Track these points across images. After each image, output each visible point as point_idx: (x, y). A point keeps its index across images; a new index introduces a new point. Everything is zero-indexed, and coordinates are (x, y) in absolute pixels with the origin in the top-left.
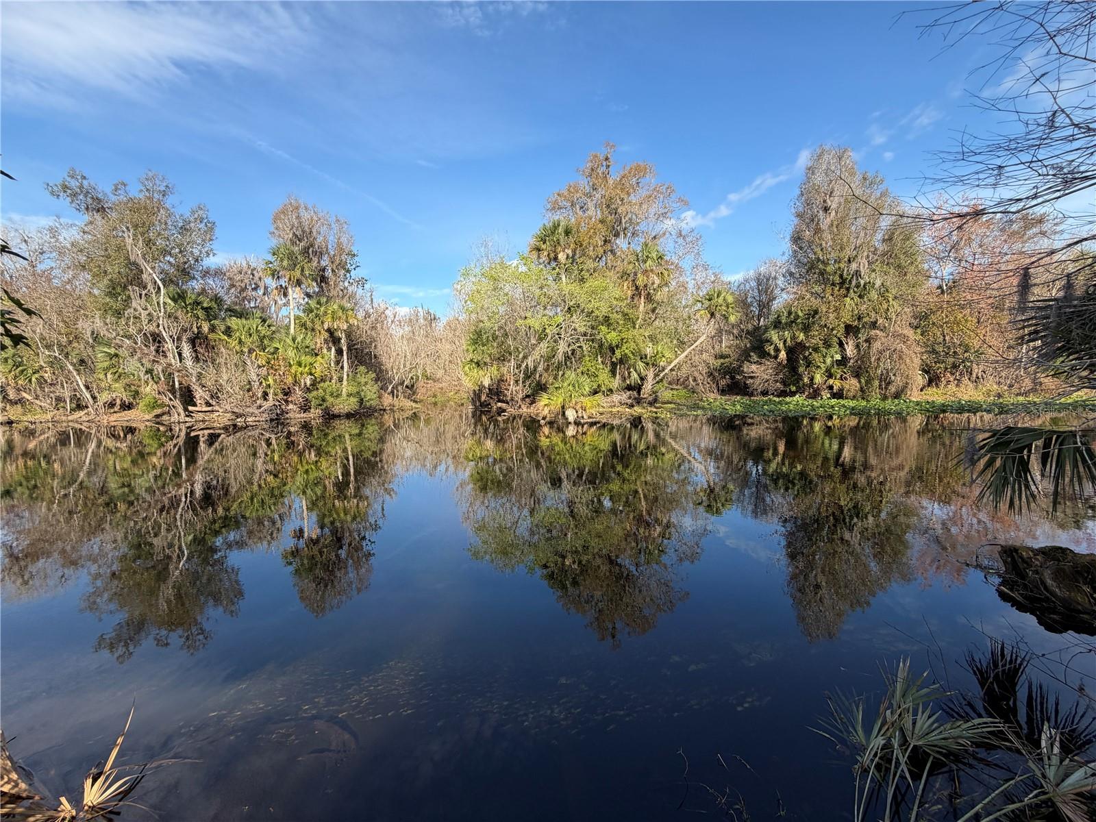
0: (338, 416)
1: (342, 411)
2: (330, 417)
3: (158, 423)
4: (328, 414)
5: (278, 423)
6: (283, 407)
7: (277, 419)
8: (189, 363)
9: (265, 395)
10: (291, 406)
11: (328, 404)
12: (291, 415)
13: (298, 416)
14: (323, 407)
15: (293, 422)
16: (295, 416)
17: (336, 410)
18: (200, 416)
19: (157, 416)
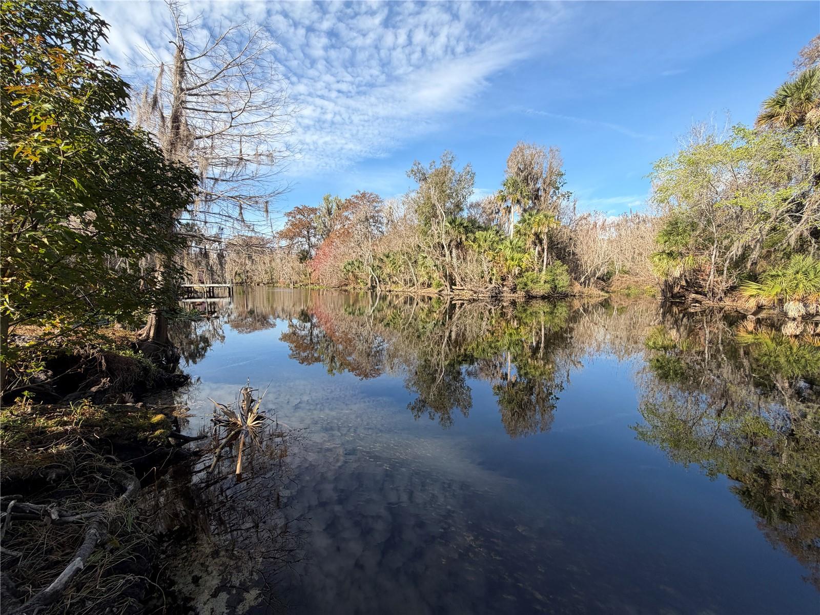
0: (535, 297)
1: (538, 293)
2: (530, 297)
3: (440, 295)
4: (529, 295)
5: (496, 299)
6: (500, 289)
7: (496, 296)
8: (455, 260)
9: (491, 279)
10: (505, 288)
11: (528, 288)
12: (504, 294)
13: (509, 295)
14: (525, 290)
15: (505, 299)
16: (507, 295)
17: (534, 293)
18: (457, 292)
19: (440, 291)
